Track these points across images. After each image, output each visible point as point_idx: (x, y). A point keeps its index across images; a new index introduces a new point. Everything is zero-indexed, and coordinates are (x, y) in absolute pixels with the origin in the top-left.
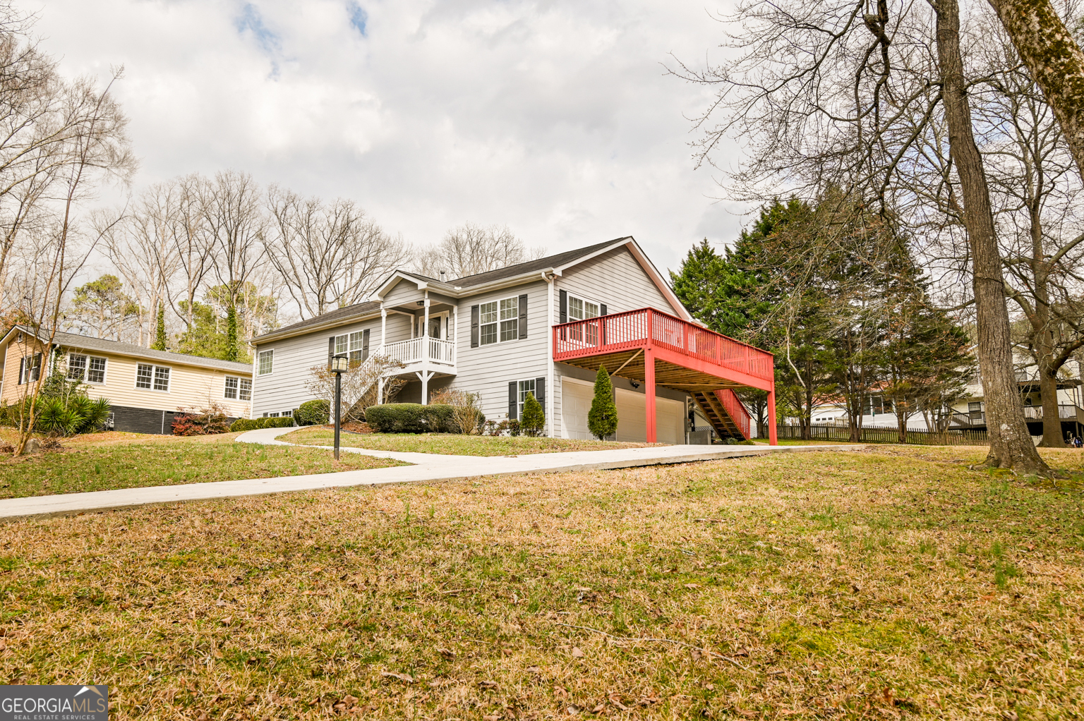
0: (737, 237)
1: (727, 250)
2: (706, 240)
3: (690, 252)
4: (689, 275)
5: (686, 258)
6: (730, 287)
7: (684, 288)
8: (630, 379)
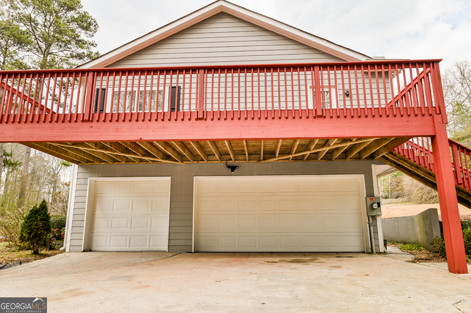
8: (225, 162)
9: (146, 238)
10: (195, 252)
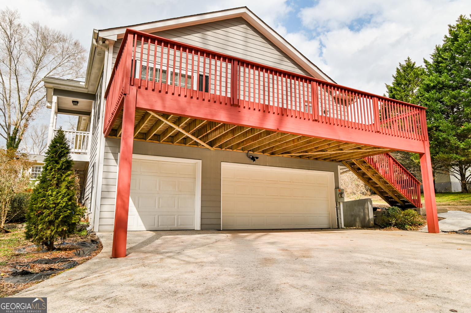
0: (433, 51)
1: (426, 62)
2: (409, 58)
3: (398, 69)
4: (398, 84)
5: (395, 74)
6: (428, 85)
7: (394, 92)
8: (247, 152)
9: (174, 217)
10: (223, 230)
